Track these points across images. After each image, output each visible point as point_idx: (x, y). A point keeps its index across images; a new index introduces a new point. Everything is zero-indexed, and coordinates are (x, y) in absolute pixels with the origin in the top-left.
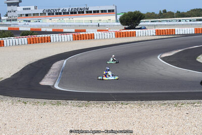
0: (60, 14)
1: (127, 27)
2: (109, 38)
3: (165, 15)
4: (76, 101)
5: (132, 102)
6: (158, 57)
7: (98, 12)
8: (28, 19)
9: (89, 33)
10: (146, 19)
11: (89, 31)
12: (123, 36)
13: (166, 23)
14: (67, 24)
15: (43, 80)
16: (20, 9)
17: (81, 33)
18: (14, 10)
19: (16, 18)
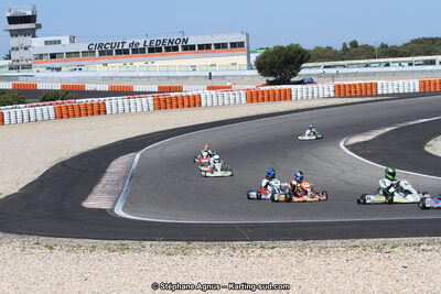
0: (126, 52)
1: (271, 79)
2: (233, 105)
3: (354, 51)
4: (163, 243)
6: (342, 144)
7: (208, 47)
8: (55, 64)
9: (189, 94)
10: (313, 61)
11: (190, 90)
12: (263, 100)
13: (355, 70)
14: (141, 74)
15: (90, 197)
16: (37, 44)
17: (172, 94)
18: (25, 44)
19: (29, 62)
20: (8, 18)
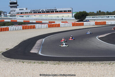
0: (40, 12)
1: (78, 20)
2: (69, 27)
3: (100, 13)
4: (52, 62)
5: (84, 62)
6: (97, 37)
7: (62, 11)
8: (22, 15)
10: (89, 16)
11: (57, 23)
12: (76, 25)
13: (100, 18)
14: (44, 18)
15: (32, 50)
16: (17, 10)
17: (53, 24)
18: (14, 10)
19: (15, 15)
20: (10, 3)
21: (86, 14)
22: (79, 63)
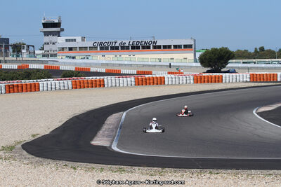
0: (117, 48)
1: (209, 69)
2: (185, 84)
3: (262, 53)
4: (146, 168)
5: (224, 171)
6: (254, 112)
7: (169, 47)
8: (72, 54)
10: (235, 59)
11: (157, 74)
12: (204, 82)
13: (263, 65)
14: (126, 63)
15: (95, 138)
16: (61, 41)
17: (147, 76)
18: (53, 41)
19: (56, 52)
20: (43, 24)
21: (227, 55)
22: (211, 173)
